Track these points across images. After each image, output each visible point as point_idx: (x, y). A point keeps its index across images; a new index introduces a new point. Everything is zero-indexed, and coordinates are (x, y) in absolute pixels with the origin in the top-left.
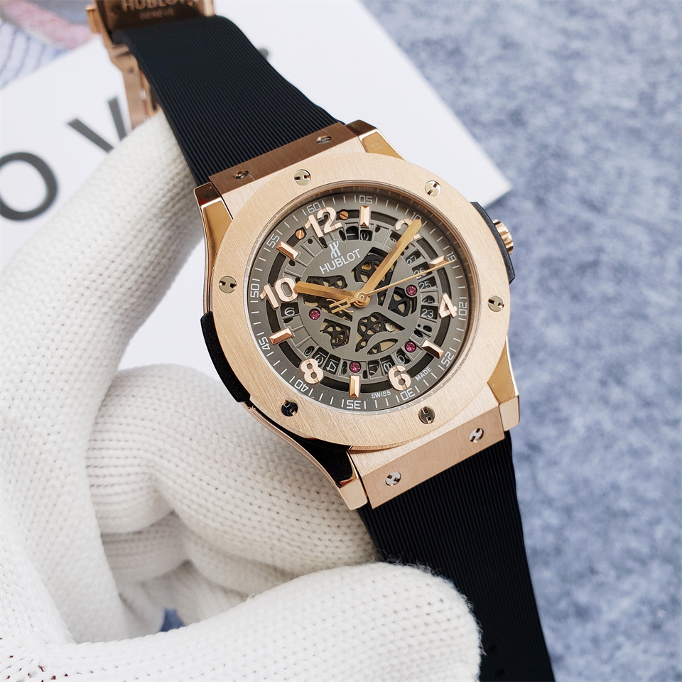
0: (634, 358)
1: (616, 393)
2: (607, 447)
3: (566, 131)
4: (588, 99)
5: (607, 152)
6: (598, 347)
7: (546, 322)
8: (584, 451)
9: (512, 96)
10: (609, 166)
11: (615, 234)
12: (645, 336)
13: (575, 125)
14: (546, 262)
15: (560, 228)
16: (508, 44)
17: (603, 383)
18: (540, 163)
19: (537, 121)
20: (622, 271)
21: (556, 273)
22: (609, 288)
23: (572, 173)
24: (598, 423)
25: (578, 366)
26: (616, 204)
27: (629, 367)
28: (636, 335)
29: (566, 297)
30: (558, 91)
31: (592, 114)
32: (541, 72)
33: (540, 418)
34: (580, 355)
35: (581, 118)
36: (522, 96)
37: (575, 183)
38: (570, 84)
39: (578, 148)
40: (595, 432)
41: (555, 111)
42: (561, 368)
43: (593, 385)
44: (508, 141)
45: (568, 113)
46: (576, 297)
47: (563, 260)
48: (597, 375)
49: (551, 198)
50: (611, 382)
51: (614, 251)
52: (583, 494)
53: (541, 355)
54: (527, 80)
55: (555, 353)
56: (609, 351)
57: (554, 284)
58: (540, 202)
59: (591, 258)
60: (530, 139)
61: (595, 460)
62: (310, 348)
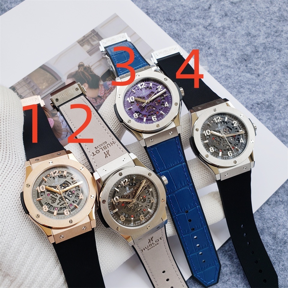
62: (46, 203)
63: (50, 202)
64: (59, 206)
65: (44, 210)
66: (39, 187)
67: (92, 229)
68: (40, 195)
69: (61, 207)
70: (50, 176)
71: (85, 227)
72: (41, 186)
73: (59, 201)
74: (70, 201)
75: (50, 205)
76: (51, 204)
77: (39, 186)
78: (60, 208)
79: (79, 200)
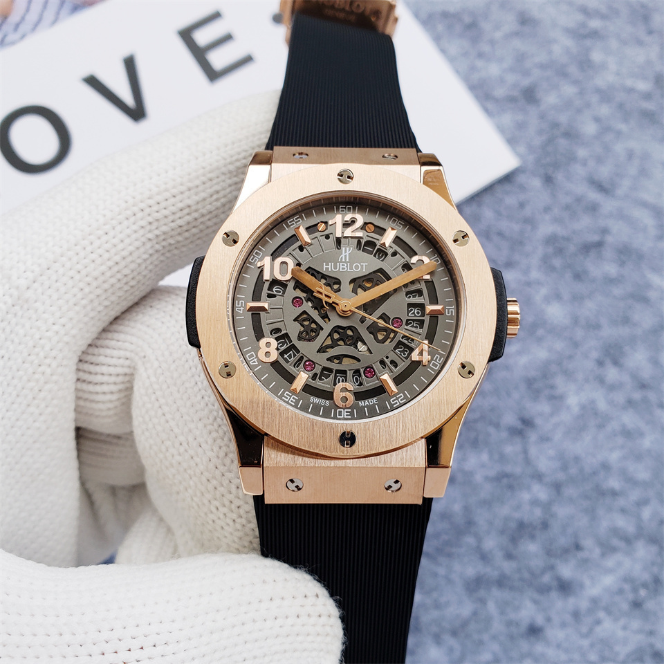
0: (633, 340)
1: (612, 373)
2: (601, 427)
3: (579, 111)
4: (603, 80)
5: (619, 134)
6: (597, 327)
7: (547, 300)
8: (577, 429)
9: (526, 73)
10: (619, 148)
11: (621, 216)
12: (645, 319)
13: (588, 105)
14: (551, 240)
15: (567, 207)
16: (525, 20)
17: (600, 363)
18: (551, 141)
19: (550, 99)
20: (626, 253)
21: (560, 251)
22: (612, 269)
23: (582, 153)
24: (593, 402)
25: (576, 345)
26: (624, 186)
27: (627, 349)
28: (636, 317)
29: (568, 275)
30: (573, 70)
31: (605, 95)
32: (557, 49)
33: (535, 394)
34: (579, 333)
35: (594, 99)
36: (537, 73)
37: (584, 163)
38: (585, 64)
39: (590, 129)
40: (589, 410)
41: (569, 90)
42: (559, 345)
43: (590, 364)
44: (520, 117)
45: (581, 93)
46: (578, 277)
47: (567, 239)
48: (595, 355)
49: (560, 177)
50: (608, 362)
51: (619, 232)
52: (573, 471)
53: (540, 332)
54: (542, 57)
55: (555, 331)
56: (609, 332)
57: (557, 262)
58: (548, 180)
59: (596, 238)
60: (542, 117)
61: (587, 438)
62: (278, 330)
63: (294, 330)
64: (321, 360)
65: (261, 356)
66: (273, 260)
67: (424, 499)
68: (265, 291)
69: (329, 365)
70: (326, 232)
71: (397, 482)
72: (279, 260)
73: (329, 342)
74: (371, 353)
75: (290, 341)
76: (295, 341)
77: (275, 255)
78: (325, 369)
79: (408, 362)
